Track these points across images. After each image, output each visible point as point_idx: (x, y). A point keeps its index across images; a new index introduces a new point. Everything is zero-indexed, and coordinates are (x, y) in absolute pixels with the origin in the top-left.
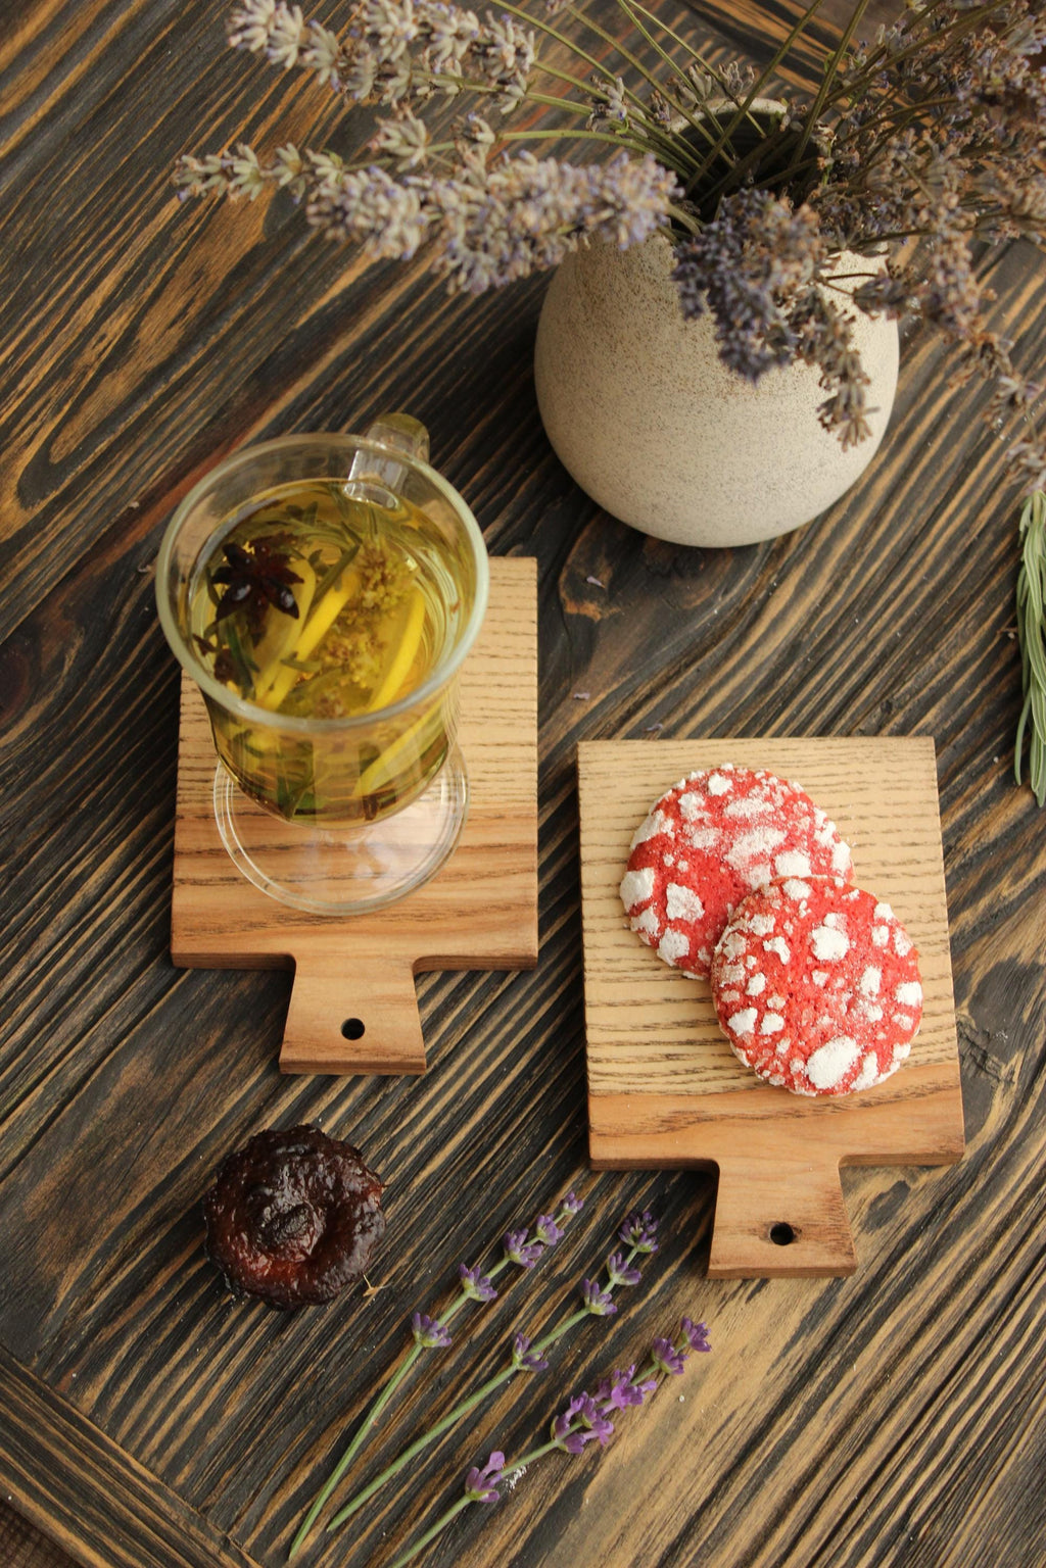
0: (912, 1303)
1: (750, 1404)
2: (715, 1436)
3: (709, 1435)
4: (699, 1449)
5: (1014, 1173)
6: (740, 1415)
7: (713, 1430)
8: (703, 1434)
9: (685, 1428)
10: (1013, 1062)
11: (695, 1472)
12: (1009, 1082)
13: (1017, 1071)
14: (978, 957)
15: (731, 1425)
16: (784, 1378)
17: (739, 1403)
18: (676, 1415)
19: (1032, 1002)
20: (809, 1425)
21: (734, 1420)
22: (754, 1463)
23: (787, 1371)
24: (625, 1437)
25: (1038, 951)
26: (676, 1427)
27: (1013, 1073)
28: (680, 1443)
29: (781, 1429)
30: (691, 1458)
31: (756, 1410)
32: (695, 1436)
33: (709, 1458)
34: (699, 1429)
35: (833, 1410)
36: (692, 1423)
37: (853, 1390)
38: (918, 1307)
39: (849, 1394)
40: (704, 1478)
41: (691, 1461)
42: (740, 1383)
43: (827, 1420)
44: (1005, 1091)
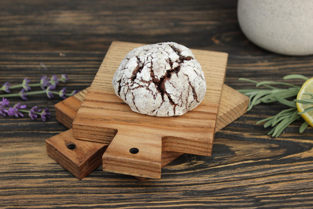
0: (101, 180)
1: (35, 165)
2: (18, 163)
3: (17, 162)
4: (11, 162)
5: (165, 179)
6: (30, 165)
7: (20, 162)
8: (17, 161)
9: (16, 157)
10: (199, 162)
11: (4, 165)
12: (192, 164)
13: (197, 164)
14: (220, 141)
15: (25, 165)
16: (50, 168)
17: (33, 163)
18: (18, 153)
19: (222, 157)
20: (40, 179)
21: (27, 165)
22: (17, 175)
23: (54, 167)
24: (2, 148)
25: (238, 150)
26: (14, 155)
27: (195, 163)
28: (10, 158)
29: (33, 174)
30: (7, 162)
31: (34, 167)
32: (14, 160)
33: (10, 166)
34: (17, 159)
35: (49, 182)
36: (18, 157)
37: (60, 183)
38: (101, 182)
39: (58, 183)
40: (3, 168)
41: (6, 163)
42: (40, 160)
43: (45, 182)
44: (188, 165)
